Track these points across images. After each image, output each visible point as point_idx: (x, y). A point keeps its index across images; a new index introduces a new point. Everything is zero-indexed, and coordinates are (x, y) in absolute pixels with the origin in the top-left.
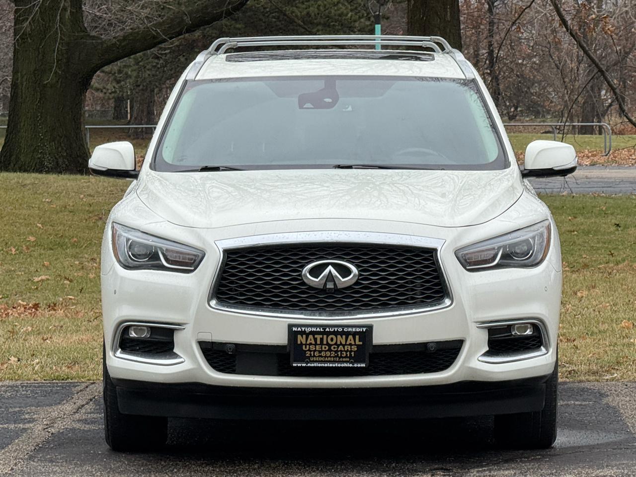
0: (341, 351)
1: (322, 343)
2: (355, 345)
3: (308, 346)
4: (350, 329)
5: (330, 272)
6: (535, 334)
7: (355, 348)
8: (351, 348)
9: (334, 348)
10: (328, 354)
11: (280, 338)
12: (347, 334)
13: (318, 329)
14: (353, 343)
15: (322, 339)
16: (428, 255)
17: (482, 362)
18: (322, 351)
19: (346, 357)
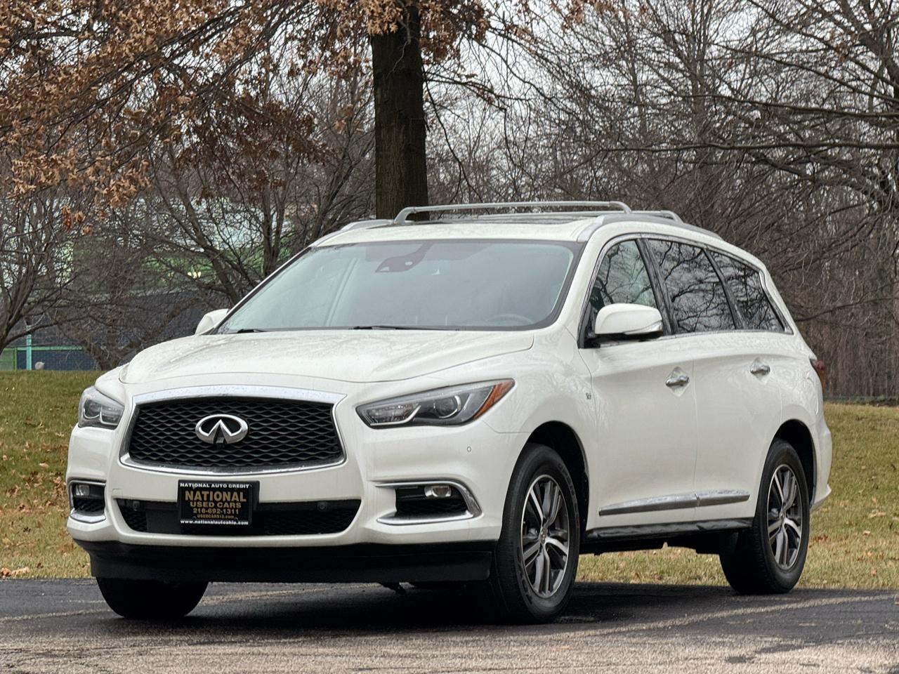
0: (226, 508)
1: (208, 500)
2: (239, 502)
3: (195, 503)
4: (234, 486)
5: (219, 426)
6: (455, 497)
7: (239, 505)
8: (236, 505)
9: (220, 505)
10: (214, 511)
11: (171, 495)
12: (232, 490)
13: (204, 485)
14: (238, 500)
15: (208, 496)
16: (323, 411)
17: (382, 523)
18: (209, 508)
19: (231, 514)
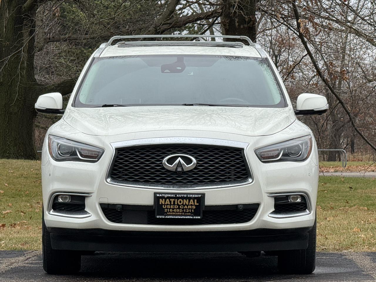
0: (186, 209)
1: (174, 204)
2: (194, 205)
3: (166, 206)
4: (191, 196)
5: (179, 161)
6: (303, 202)
7: (194, 207)
8: (192, 207)
9: (182, 207)
10: (178, 210)
11: (149, 201)
12: (190, 199)
13: (172, 196)
14: (193, 204)
15: (174, 202)
16: (238, 152)
17: (271, 217)
18: (174, 209)
19: (189, 212)
